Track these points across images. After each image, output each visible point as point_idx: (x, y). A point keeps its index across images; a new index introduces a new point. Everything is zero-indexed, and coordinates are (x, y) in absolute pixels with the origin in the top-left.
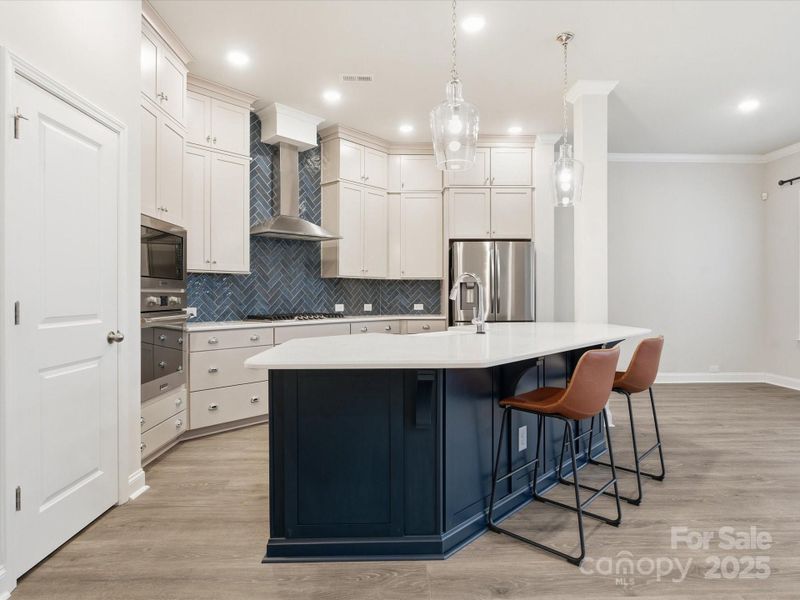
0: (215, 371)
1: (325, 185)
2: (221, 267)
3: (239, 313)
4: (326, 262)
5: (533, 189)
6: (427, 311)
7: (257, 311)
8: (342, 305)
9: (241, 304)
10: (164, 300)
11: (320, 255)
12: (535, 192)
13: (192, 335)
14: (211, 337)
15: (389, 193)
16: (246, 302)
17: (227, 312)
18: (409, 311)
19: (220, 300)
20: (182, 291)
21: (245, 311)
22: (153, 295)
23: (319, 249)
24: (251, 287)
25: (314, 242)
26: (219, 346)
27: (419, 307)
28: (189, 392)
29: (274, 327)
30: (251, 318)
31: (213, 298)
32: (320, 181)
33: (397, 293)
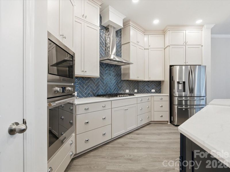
0: (88, 122)
1: (123, 45)
2: (88, 74)
3: (93, 93)
4: (124, 74)
5: (202, 46)
6: (156, 92)
7: (100, 93)
8: (128, 90)
9: (94, 90)
10: (64, 88)
11: (121, 71)
12: (203, 47)
13: (77, 106)
14: (86, 107)
15: (144, 49)
16: (96, 89)
17: (89, 94)
18: (149, 92)
19: (86, 89)
20: (73, 84)
21: (96, 93)
22: (58, 86)
23: (121, 69)
24: (98, 83)
25: (120, 66)
26: (90, 110)
27: (153, 91)
28: (76, 135)
29: (111, 101)
30: (99, 96)
31: (83, 87)
32: (121, 43)
33: (145, 86)
